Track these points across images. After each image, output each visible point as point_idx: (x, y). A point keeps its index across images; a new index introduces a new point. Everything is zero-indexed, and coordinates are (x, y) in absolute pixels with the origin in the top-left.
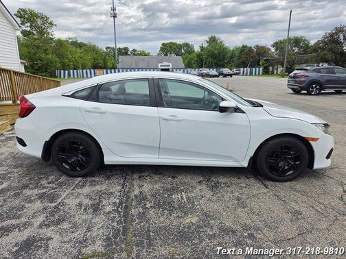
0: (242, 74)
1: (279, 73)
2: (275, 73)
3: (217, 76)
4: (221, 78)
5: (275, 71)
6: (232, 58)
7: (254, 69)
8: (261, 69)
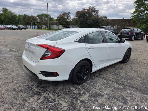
0: (28, 28)
1: (44, 28)
2: (42, 28)
3: (17, 29)
4: (19, 30)
5: (42, 27)
6: (19, 20)
7: (33, 26)
8: (37, 26)
